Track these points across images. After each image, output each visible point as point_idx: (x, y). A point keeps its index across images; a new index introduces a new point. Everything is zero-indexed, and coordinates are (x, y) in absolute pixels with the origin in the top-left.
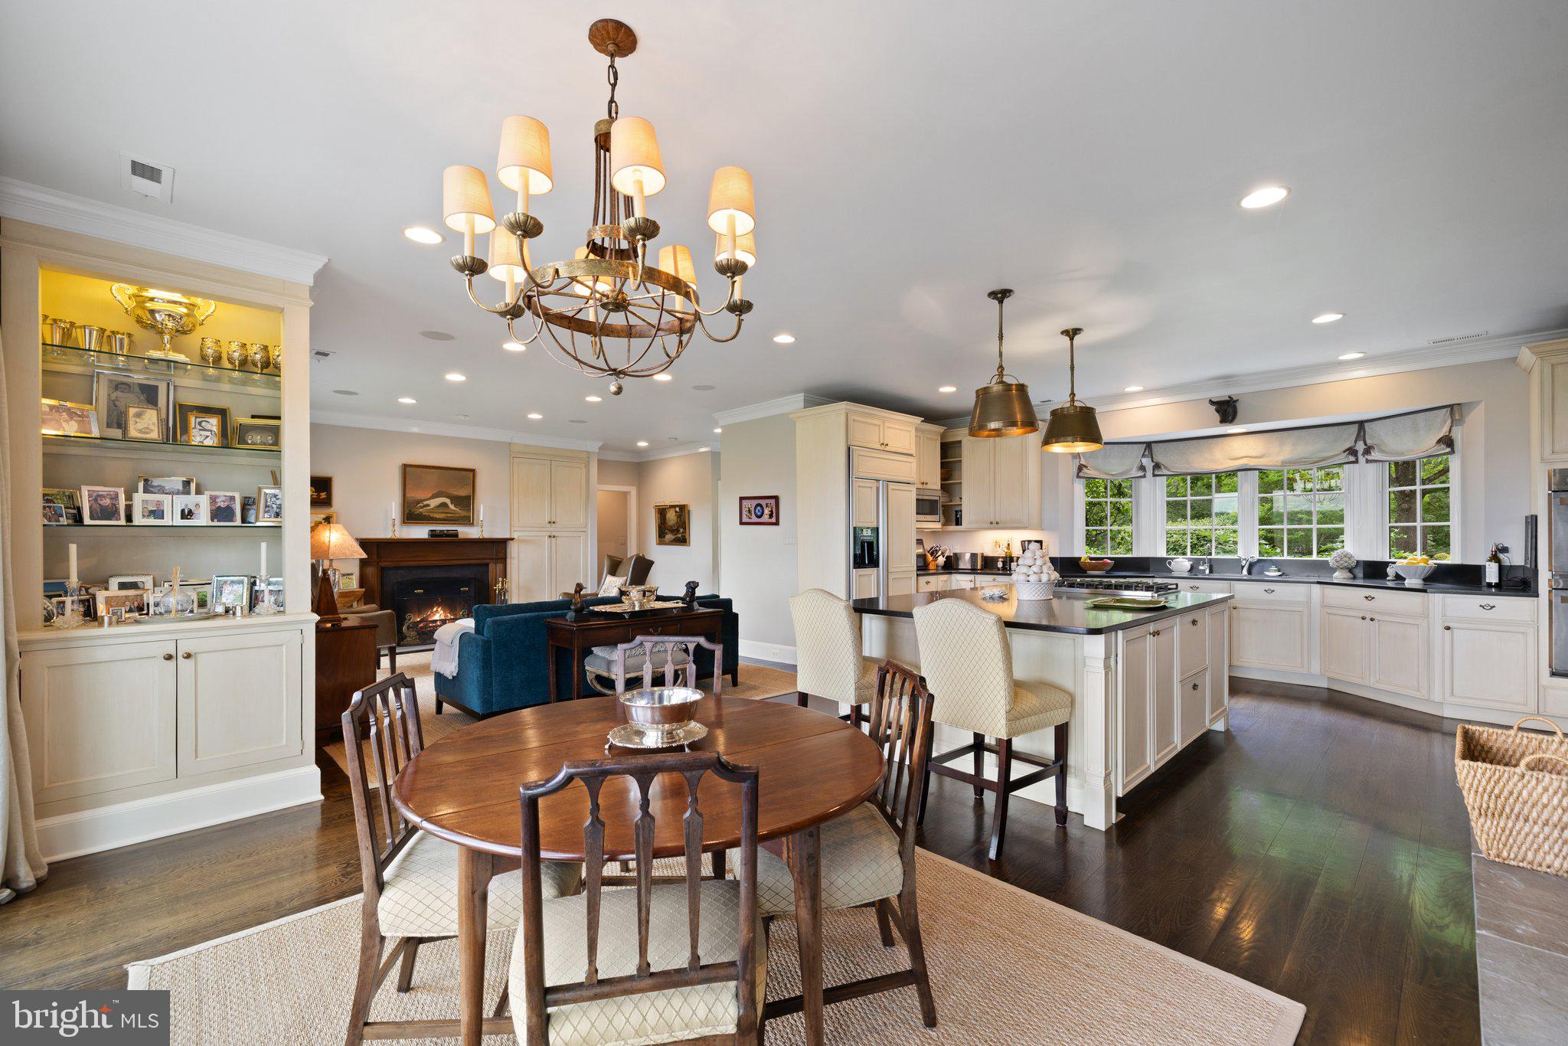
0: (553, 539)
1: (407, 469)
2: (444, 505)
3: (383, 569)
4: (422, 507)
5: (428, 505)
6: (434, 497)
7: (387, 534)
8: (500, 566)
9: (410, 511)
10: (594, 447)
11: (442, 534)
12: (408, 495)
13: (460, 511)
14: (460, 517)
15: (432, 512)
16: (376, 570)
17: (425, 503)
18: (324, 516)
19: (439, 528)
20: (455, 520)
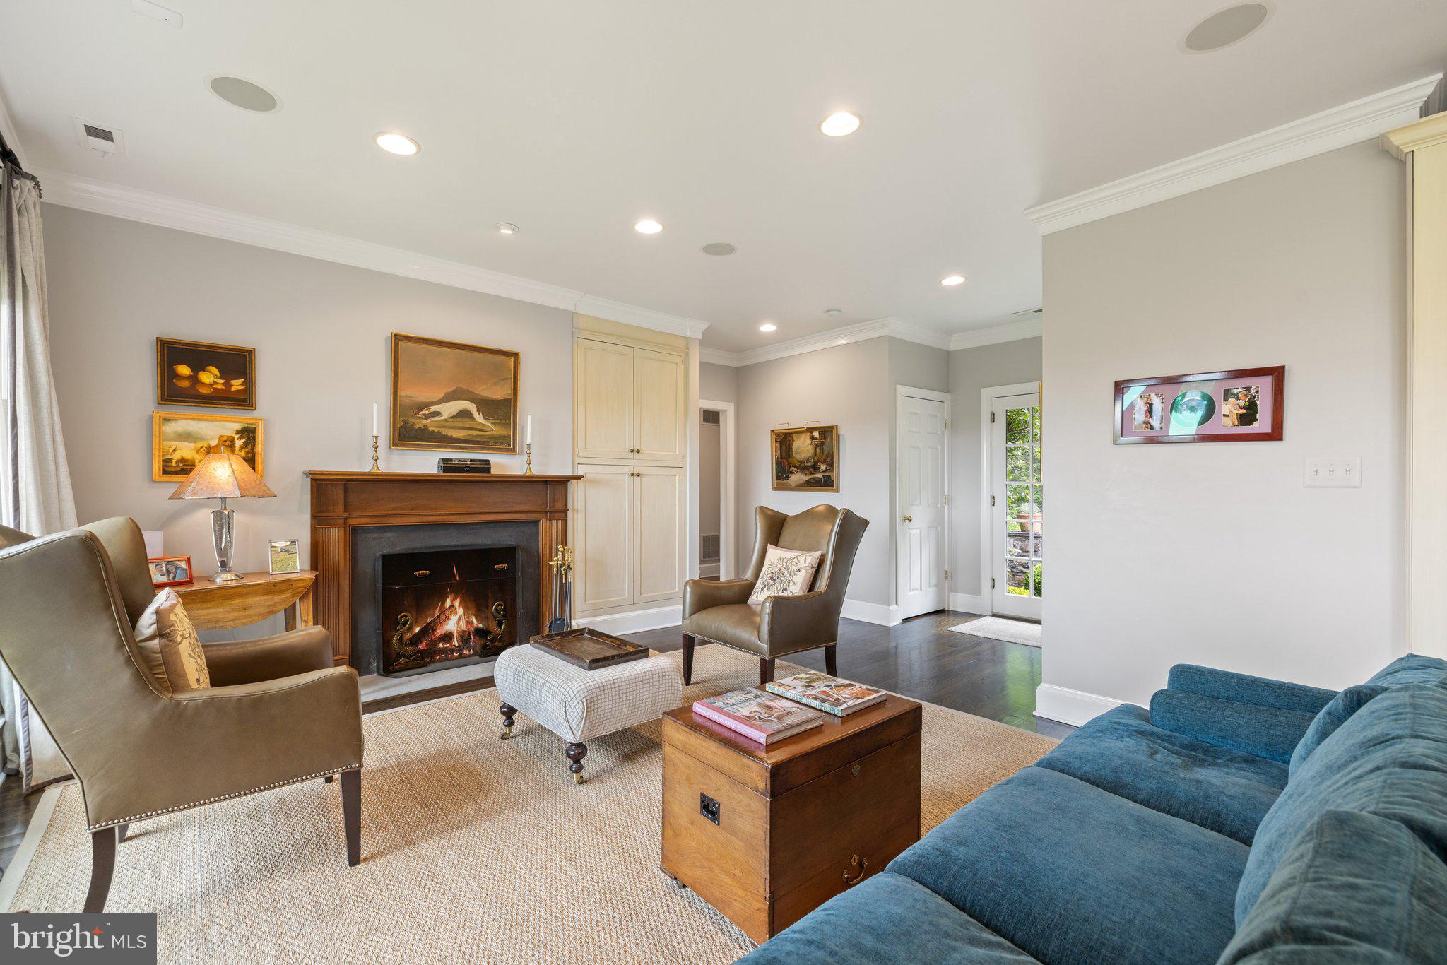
0: (636, 478)
1: (402, 344)
2: (464, 414)
3: (355, 531)
4: (426, 417)
5: (438, 414)
6: (449, 398)
7: (359, 464)
8: (557, 525)
9: (406, 422)
10: (694, 329)
11: (461, 468)
12: (402, 393)
13: (493, 427)
14: (494, 437)
15: (444, 427)
16: (342, 532)
17: (433, 408)
18: (239, 427)
19: (457, 455)
20: (484, 443)
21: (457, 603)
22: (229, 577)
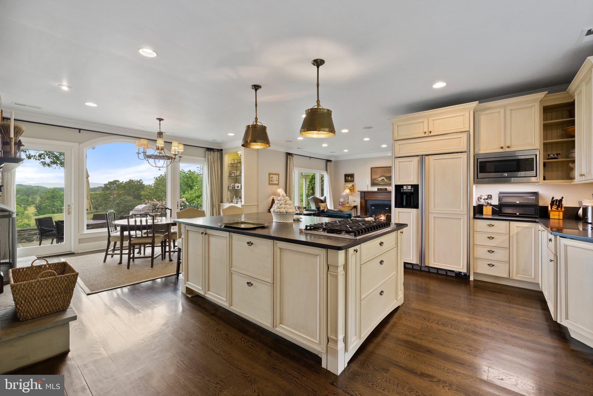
1: (372, 169)
2: (383, 180)
3: (366, 200)
4: (376, 181)
5: (378, 180)
6: (380, 177)
7: (365, 190)
9: (373, 182)
11: (381, 189)
12: (372, 177)
13: (387, 181)
14: (388, 184)
15: (379, 182)
16: (364, 200)
17: (378, 179)
18: (352, 185)
19: (380, 187)
20: (387, 185)
21: (383, 216)
22: (348, 205)
